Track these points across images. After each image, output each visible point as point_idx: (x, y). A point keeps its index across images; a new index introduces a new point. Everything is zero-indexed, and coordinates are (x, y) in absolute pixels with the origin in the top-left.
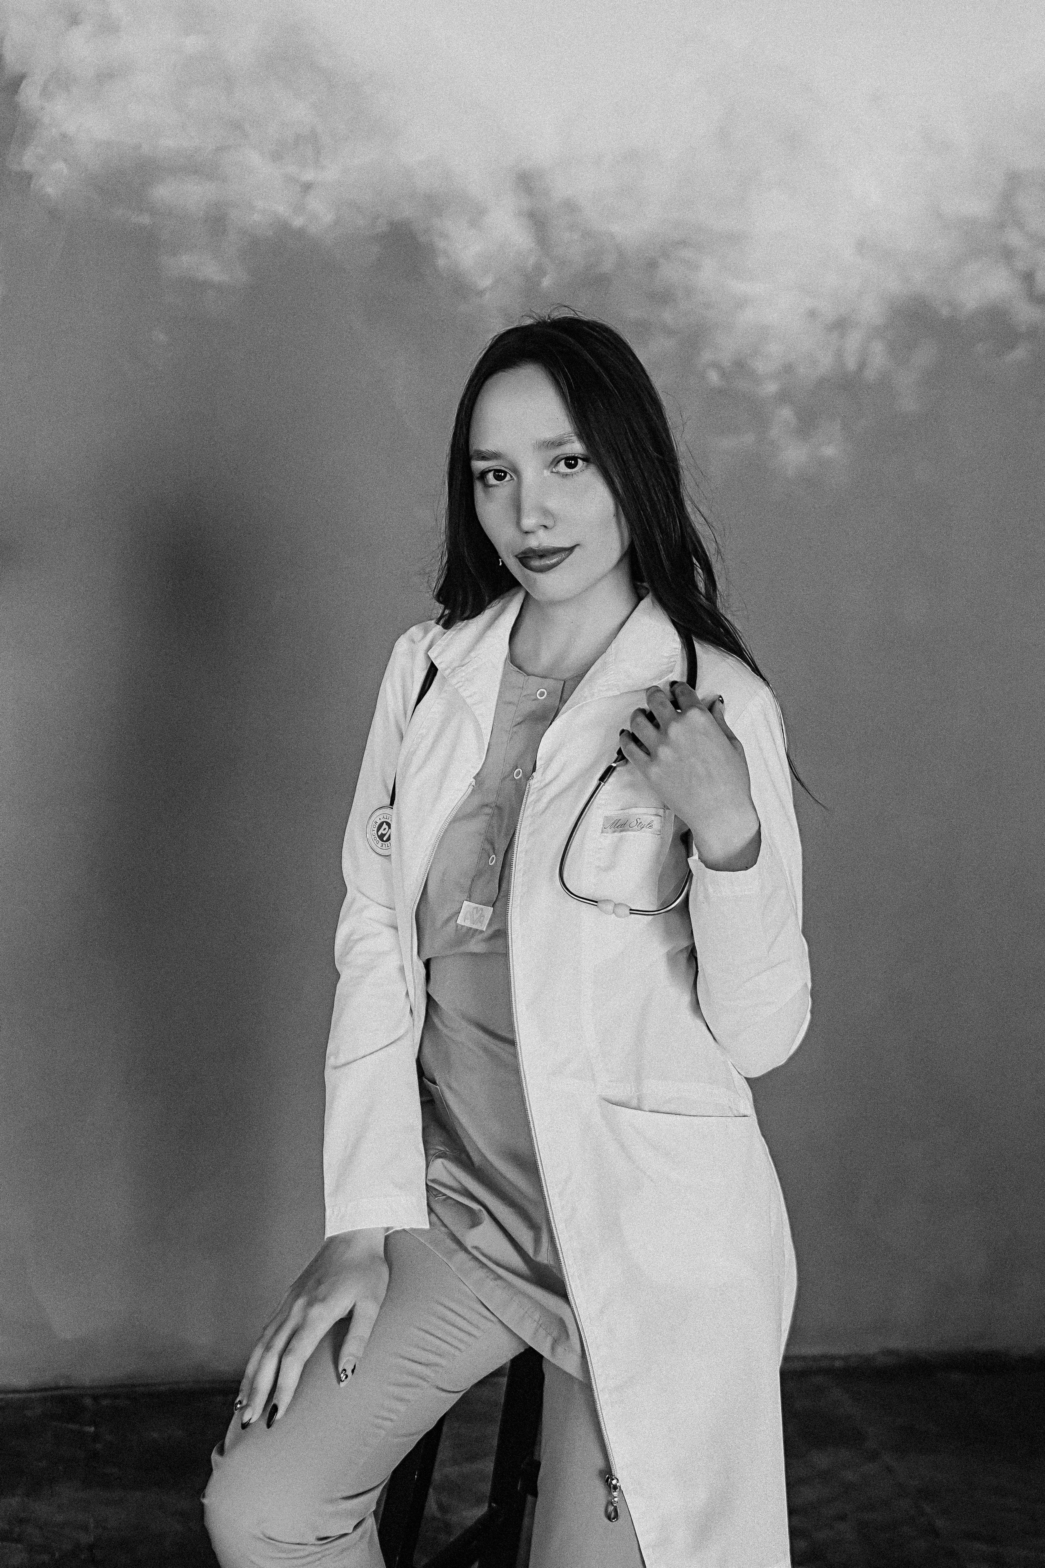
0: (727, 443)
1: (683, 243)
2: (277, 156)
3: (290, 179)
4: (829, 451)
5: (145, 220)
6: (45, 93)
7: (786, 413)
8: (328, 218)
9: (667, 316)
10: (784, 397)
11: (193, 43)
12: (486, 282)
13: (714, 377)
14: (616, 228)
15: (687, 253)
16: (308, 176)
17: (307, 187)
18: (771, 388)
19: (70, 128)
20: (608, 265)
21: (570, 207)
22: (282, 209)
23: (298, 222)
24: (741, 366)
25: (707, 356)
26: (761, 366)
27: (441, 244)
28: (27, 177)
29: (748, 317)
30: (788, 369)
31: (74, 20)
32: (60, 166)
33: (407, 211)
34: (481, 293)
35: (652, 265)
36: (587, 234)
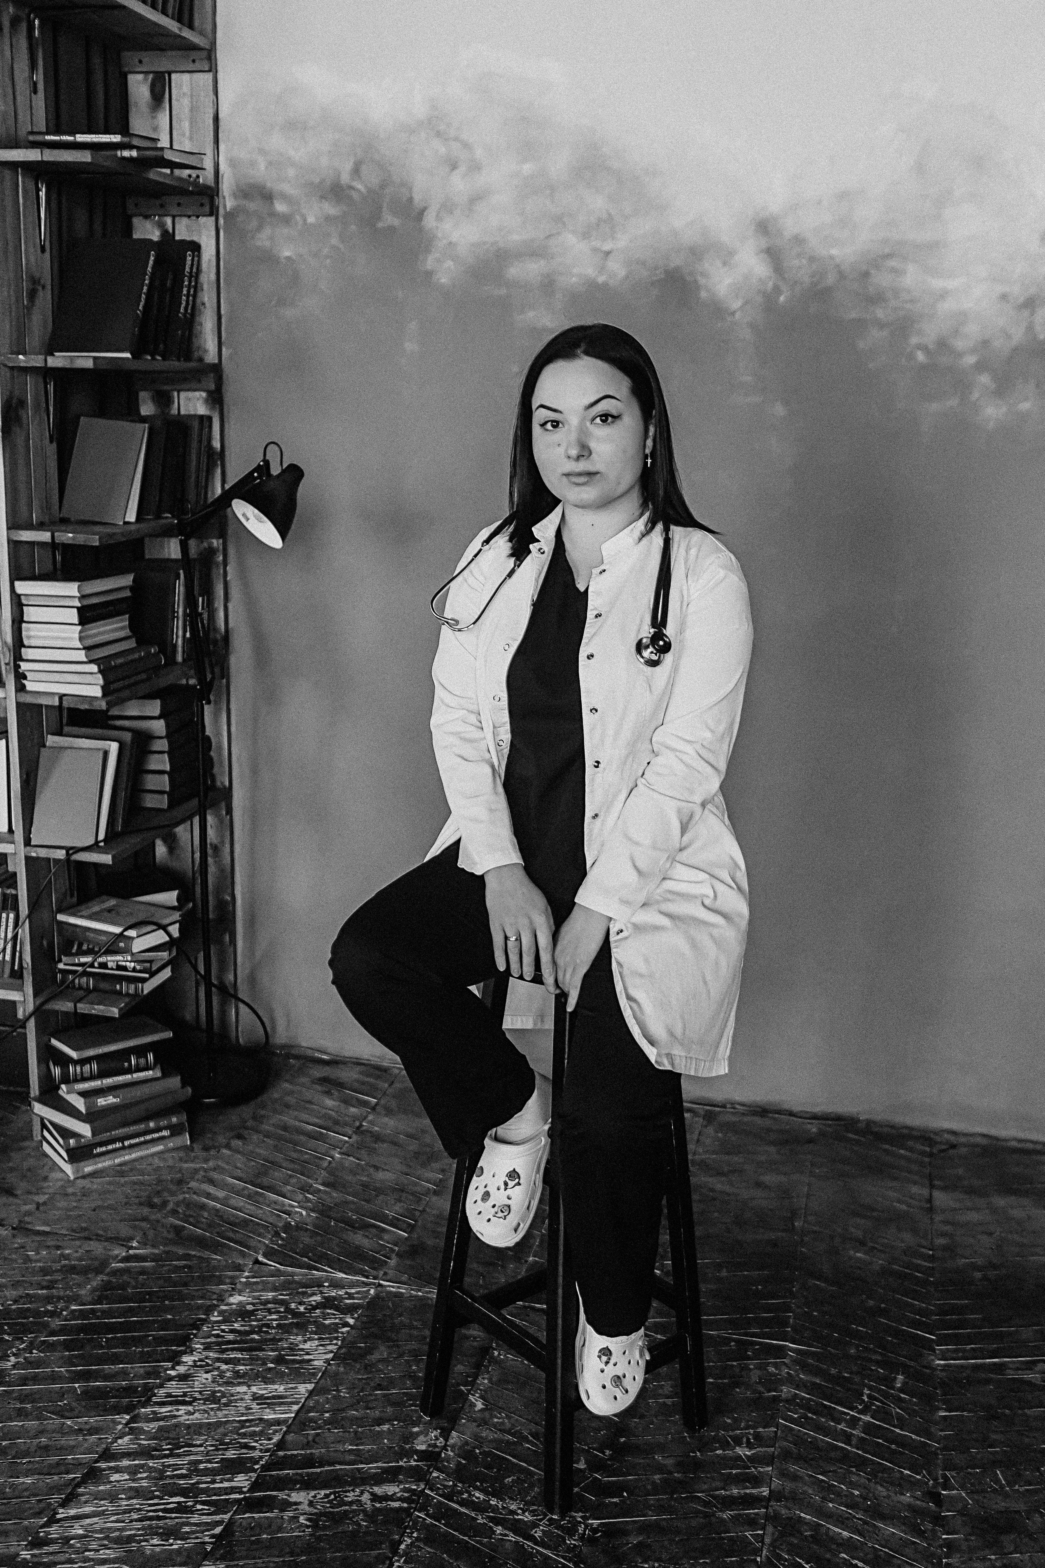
0: (935, 407)
1: (889, 256)
2: (586, 235)
3: (595, 250)
4: (1025, 406)
5: (503, 291)
6: (439, 218)
7: (984, 379)
8: (622, 273)
9: (880, 313)
10: (980, 367)
11: (527, 168)
12: (736, 305)
13: (921, 356)
14: (834, 252)
15: (892, 263)
16: (607, 247)
17: (608, 253)
18: (970, 360)
19: (455, 237)
20: (831, 279)
21: (799, 240)
22: (590, 272)
23: (601, 279)
24: (943, 344)
25: (914, 340)
26: (960, 344)
27: (702, 281)
28: (429, 274)
29: (947, 306)
30: (985, 343)
31: (454, 167)
32: (450, 264)
33: (676, 261)
34: (733, 314)
35: (866, 274)
36: (812, 259)
